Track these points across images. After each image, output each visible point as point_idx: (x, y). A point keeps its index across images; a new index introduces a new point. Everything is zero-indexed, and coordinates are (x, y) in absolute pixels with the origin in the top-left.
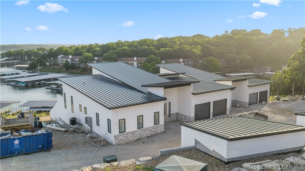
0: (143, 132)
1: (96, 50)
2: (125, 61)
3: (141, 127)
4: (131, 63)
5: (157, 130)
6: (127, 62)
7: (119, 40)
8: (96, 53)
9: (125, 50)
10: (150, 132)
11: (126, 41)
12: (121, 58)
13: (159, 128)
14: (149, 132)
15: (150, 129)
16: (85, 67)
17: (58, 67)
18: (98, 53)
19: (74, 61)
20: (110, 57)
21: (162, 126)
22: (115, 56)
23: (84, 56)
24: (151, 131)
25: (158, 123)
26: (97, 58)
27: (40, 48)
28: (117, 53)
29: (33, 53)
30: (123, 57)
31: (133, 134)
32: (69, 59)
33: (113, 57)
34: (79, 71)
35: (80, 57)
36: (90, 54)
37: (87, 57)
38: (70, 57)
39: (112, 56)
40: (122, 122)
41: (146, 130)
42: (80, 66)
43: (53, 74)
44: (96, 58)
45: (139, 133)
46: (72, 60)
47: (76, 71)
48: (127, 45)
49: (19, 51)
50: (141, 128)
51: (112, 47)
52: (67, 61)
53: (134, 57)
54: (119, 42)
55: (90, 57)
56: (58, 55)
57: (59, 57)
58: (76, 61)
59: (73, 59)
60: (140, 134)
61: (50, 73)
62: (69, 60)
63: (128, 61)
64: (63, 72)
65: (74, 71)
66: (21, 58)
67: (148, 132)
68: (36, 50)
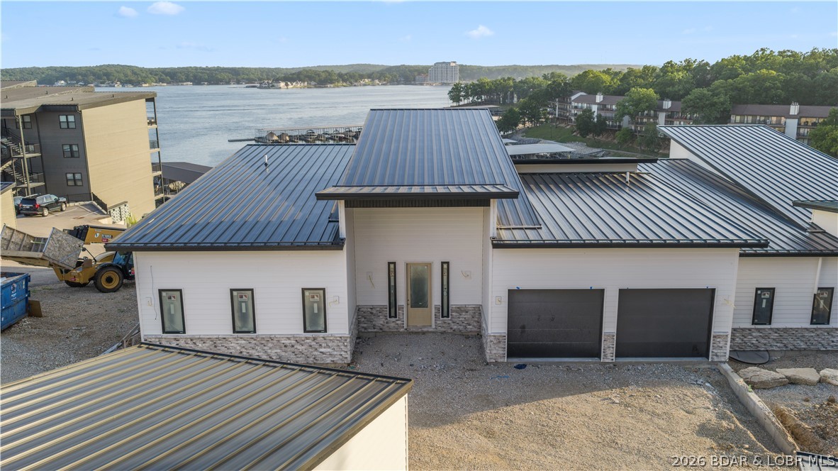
0: (258, 348)
1: (672, 79)
2: (756, 116)
3: (246, 330)
4: (779, 123)
5: (316, 353)
6: (762, 118)
7: (762, 49)
8: (670, 89)
9: (765, 79)
10: (286, 352)
11: (784, 52)
12: (746, 105)
13: (323, 345)
14: (283, 354)
15: (287, 342)
16: (633, 128)
17: (568, 127)
18: (676, 88)
19: (608, 110)
20: (708, 102)
21: (340, 344)
22: (722, 100)
23: (631, 96)
24: (289, 349)
25: (321, 327)
26: (670, 103)
27: (553, 73)
28: (737, 88)
29: (532, 87)
30: (753, 103)
31: (215, 347)
32: (596, 103)
33: (716, 103)
34: (616, 141)
35: (620, 99)
36: (651, 91)
37: (640, 99)
38: (599, 98)
39: (715, 99)
40: (173, 299)
41: (270, 345)
42: (620, 126)
43: (549, 143)
44: (667, 104)
45: (238, 348)
46: (603, 107)
47: (610, 139)
48: (780, 63)
49: (502, 81)
50: (249, 332)
51: (730, 70)
52: (589, 110)
53: (790, 104)
54: (760, 53)
55: (648, 99)
56: (573, 94)
57: (573, 98)
58: (612, 110)
59: (605, 106)
60: (243, 350)
61: (543, 141)
62: (595, 108)
63: (768, 117)
64: (575, 141)
65: (601, 138)
66: (505, 98)
67: (279, 351)
68: (541, 79)
